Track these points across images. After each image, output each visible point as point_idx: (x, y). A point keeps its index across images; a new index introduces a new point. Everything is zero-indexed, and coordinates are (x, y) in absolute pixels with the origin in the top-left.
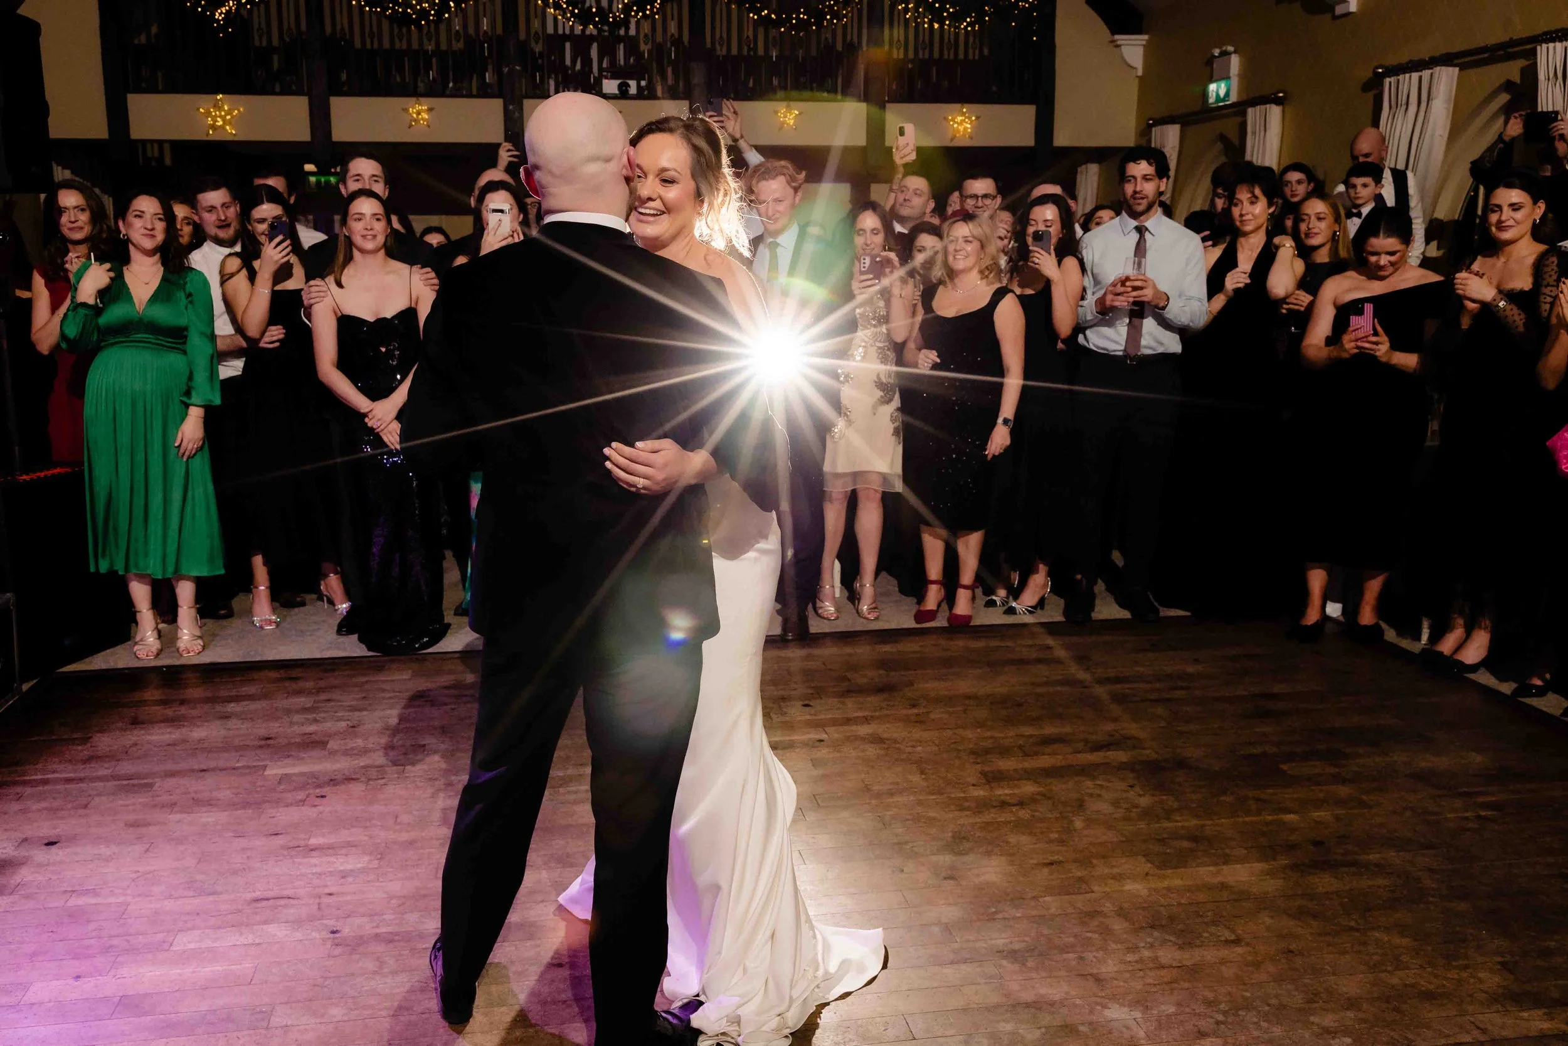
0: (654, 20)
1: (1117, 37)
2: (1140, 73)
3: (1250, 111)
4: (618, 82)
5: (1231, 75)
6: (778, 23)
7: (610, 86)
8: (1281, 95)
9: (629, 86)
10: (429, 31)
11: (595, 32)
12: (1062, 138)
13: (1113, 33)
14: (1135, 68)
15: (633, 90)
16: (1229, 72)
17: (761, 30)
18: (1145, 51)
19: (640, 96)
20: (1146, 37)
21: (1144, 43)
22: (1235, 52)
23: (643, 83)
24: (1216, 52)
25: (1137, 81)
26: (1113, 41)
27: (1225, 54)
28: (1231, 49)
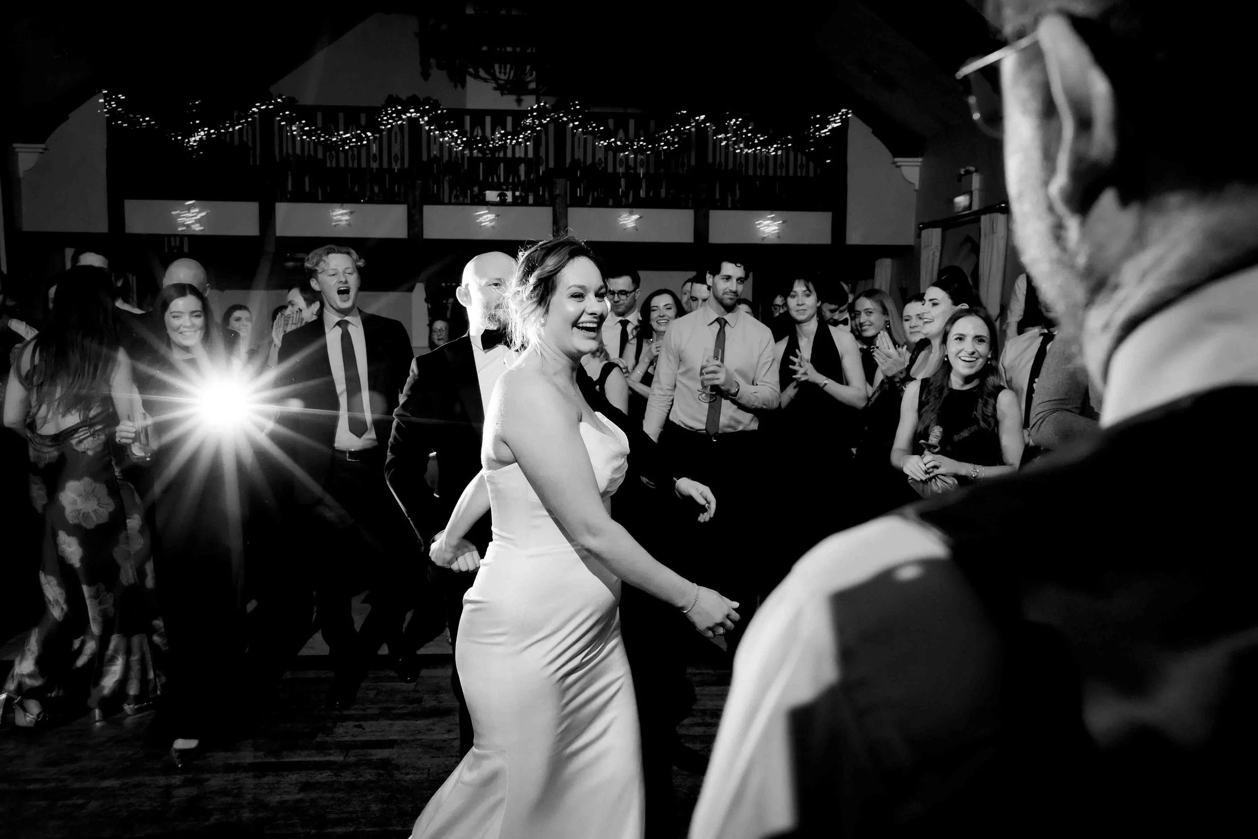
0: (526, 146)
1: (897, 159)
2: (917, 187)
3: (983, 218)
4: (498, 192)
5: (973, 189)
6: (623, 148)
7: (492, 195)
8: (1003, 205)
9: (506, 195)
10: (353, 154)
11: (480, 155)
12: (854, 237)
13: (895, 155)
14: (913, 184)
15: (509, 198)
16: (971, 186)
17: (611, 153)
18: (921, 170)
19: (515, 203)
20: (920, 159)
21: (920, 164)
22: (976, 171)
23: (517, 194)
24: (962, 171)
25: (915, 193)
26: (894, 163)
27: (968, 173)
28: (972, 169)
